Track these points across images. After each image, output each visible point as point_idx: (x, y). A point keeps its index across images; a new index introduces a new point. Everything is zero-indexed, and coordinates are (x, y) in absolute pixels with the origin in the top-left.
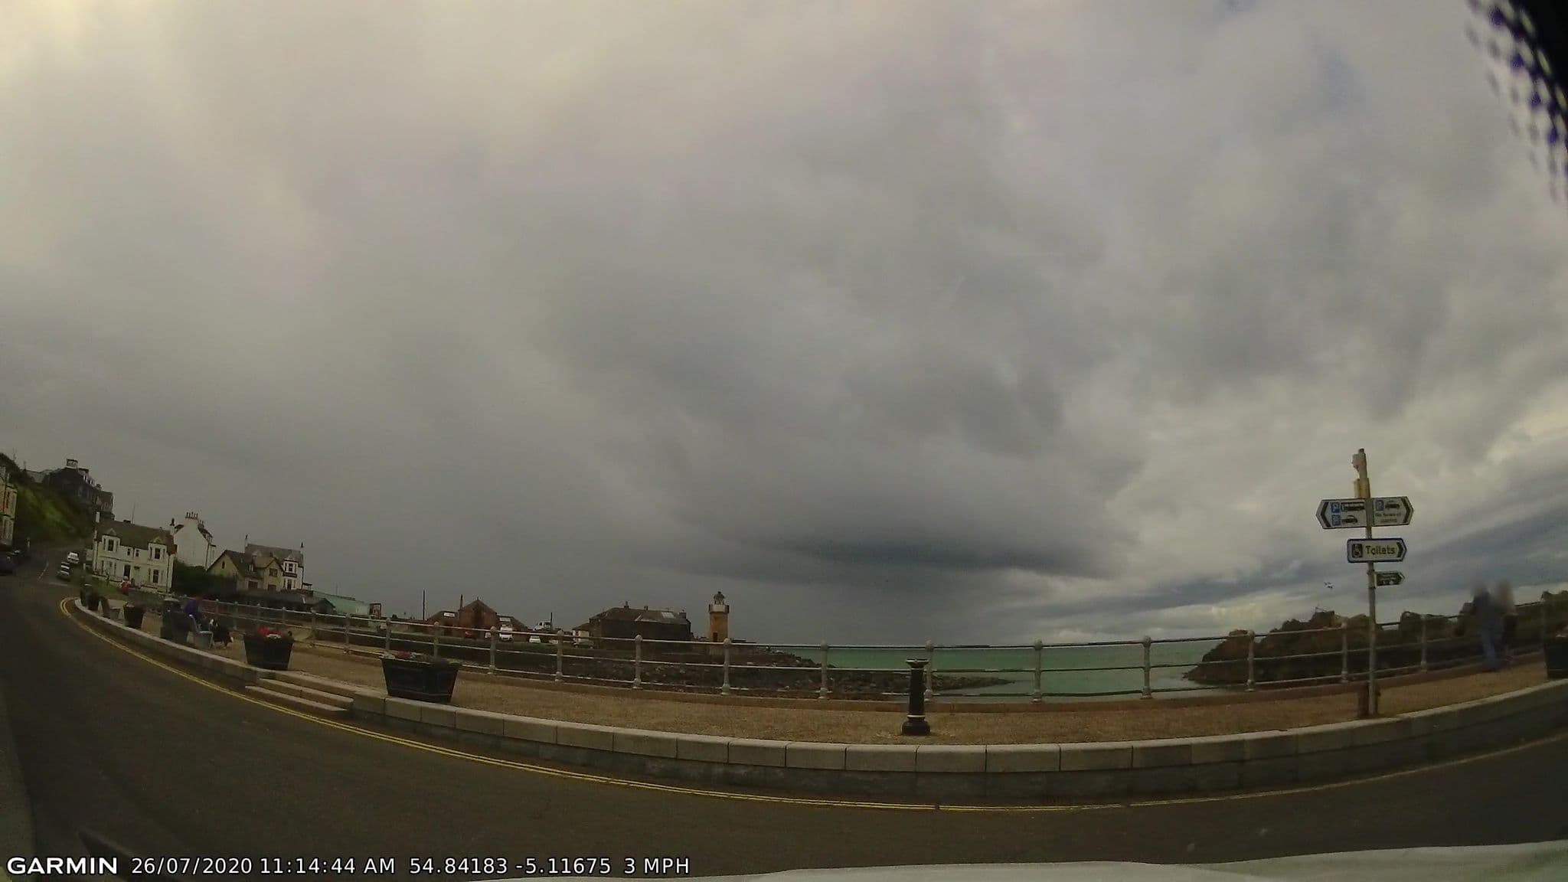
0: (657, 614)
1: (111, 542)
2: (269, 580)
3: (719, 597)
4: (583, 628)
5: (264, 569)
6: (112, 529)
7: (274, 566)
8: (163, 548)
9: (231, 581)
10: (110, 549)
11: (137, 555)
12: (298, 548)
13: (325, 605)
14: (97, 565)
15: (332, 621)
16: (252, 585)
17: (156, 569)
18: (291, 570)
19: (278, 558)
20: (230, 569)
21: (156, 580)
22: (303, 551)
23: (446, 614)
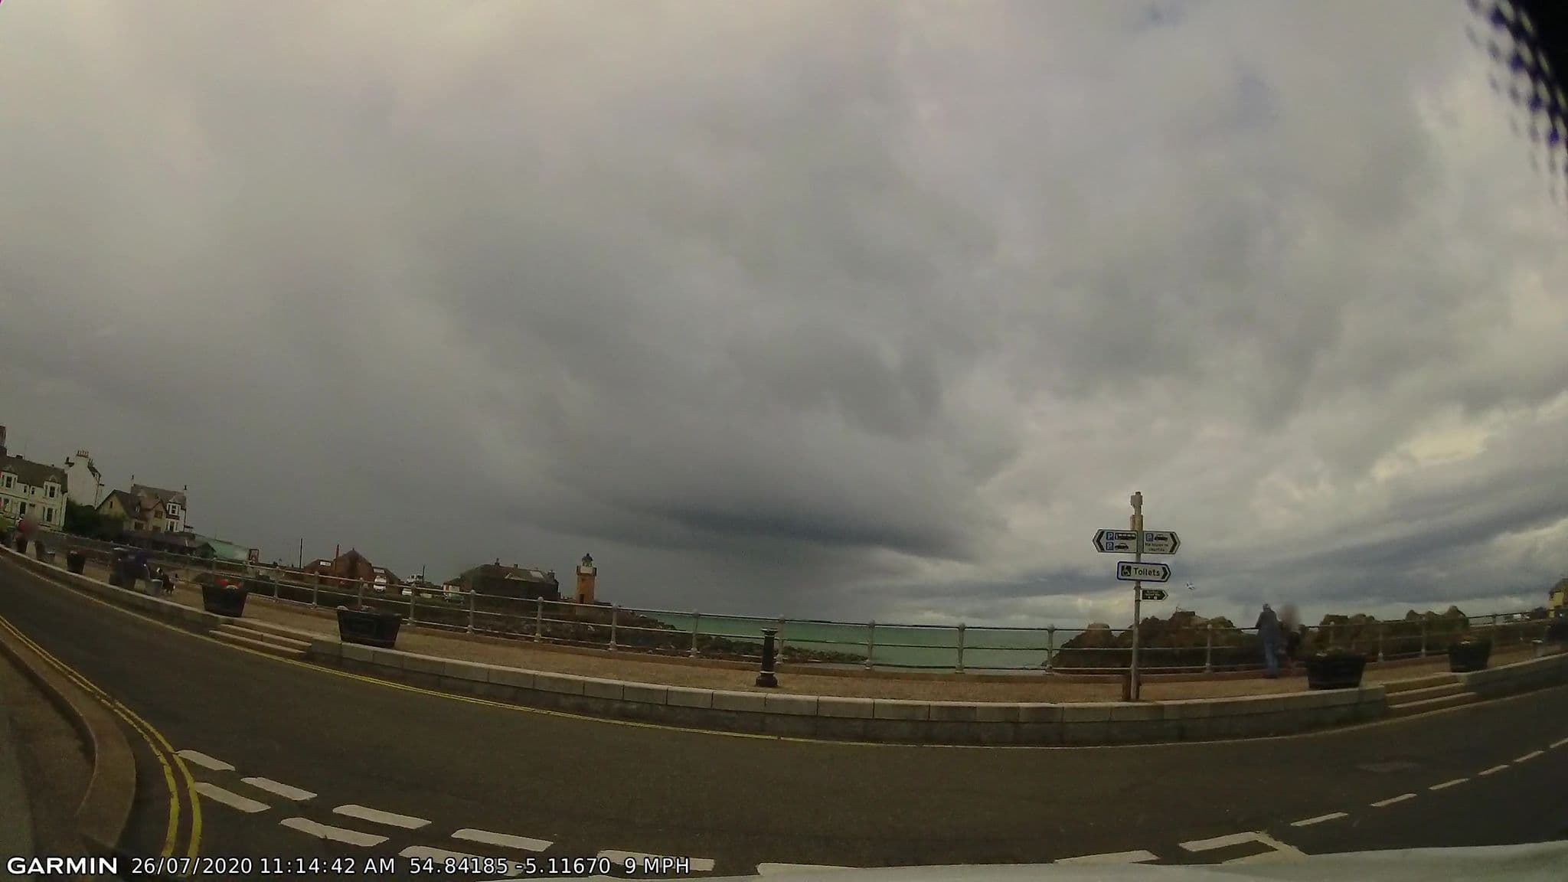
0: (527, 572)
1: (10, 480)
2: (154, 522)
3: (588, 559)
4: (454, 583)
5: (149, 510)
7: (160, 508)
8: (57, 486)
9: (118, 521)
10: (9, 485)
11: (33, 493)
12: (179, 489)
13: (207, 549)
15: (209, 565)
16: (138, 526)
17: (50, 507)
18: (173, 512)
19: (167, 501)
20: (118, 509)
21: (50, 519)
22: (186, 494)
23: (322, 563)
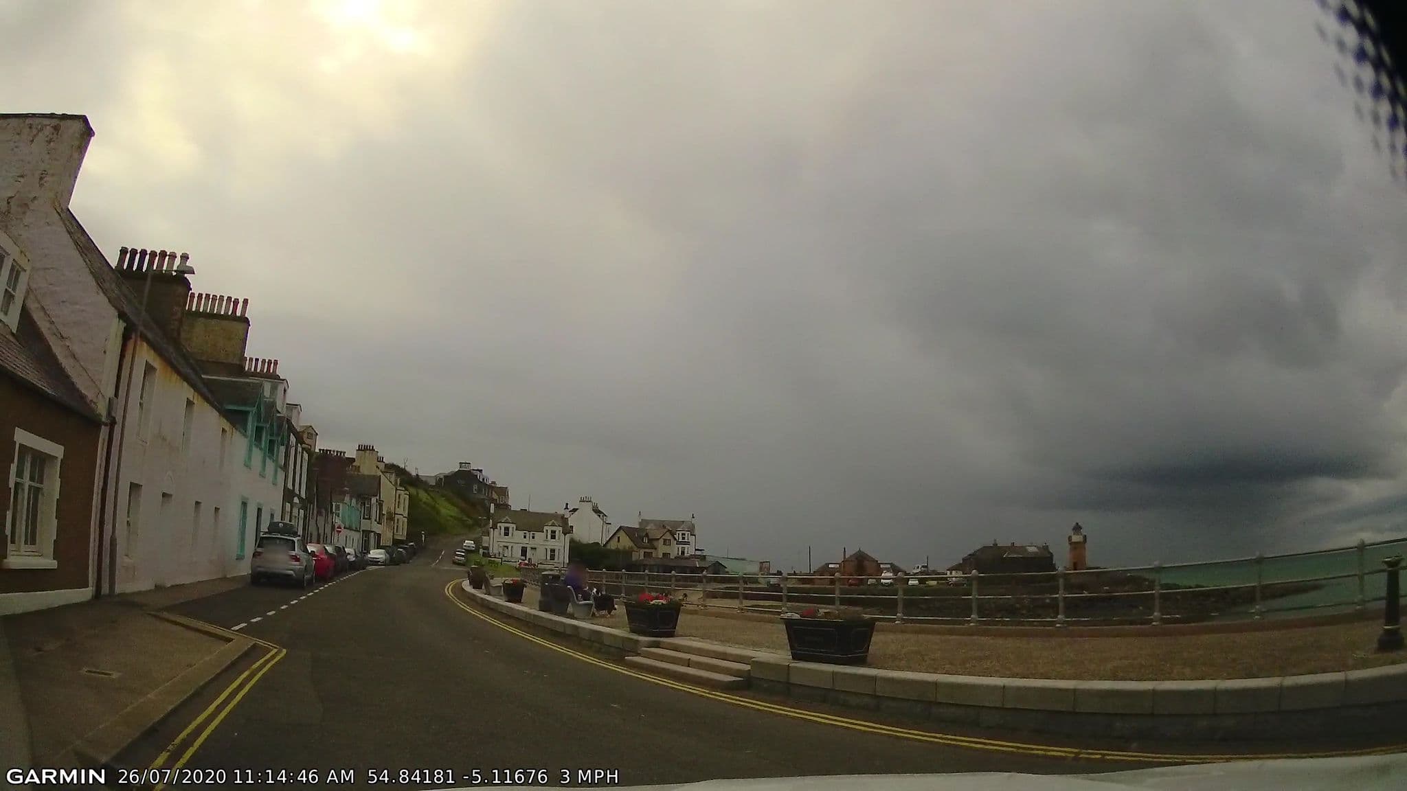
0: (1023, 548)
1: (507, 529)
2: (662, 549)
3: (1077, 528)
4: (956, 568)
5: (658, 539)
6: (507, 517)
7: (668, 536)
8: (559, 530)
9: (628, 553)
10: (506, 534)
11: (533, 538)
12: (688, 518)
13: (717, 567)
14: (495, 549)
15: (724, 580)
16: (647, 555)
17: (552, 548)
18: (683, 538)
19: (670, 530)
20: (625, 542)
21: (552, 557)
22: (694, 521)
23: (830, 566)
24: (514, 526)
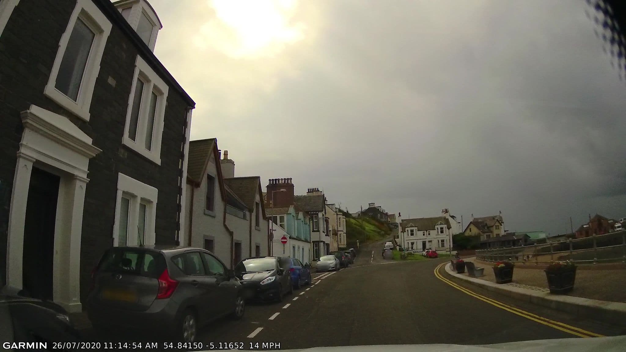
1: (412, 231)
2: (496, 232)
5: (492, 226)
6: (411, 224)
7: (497, 224)
8: (445, 226)
9: (477, 237)
10: (412, 234)
11: (429, 234)
13: (526, 237)
14: (405, 245)
16: (488, 236)
17: (442, 239)
19: (498, 220)
20: (475, 231)
21: (443, 245)
22: (501, 215)
23: (585, 226)
24: (417, 228)
